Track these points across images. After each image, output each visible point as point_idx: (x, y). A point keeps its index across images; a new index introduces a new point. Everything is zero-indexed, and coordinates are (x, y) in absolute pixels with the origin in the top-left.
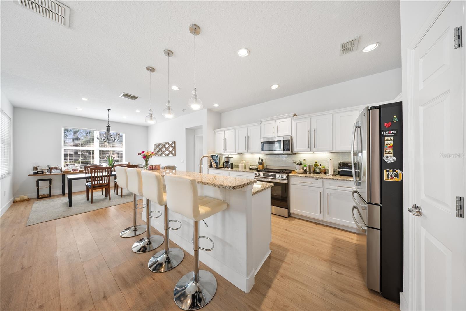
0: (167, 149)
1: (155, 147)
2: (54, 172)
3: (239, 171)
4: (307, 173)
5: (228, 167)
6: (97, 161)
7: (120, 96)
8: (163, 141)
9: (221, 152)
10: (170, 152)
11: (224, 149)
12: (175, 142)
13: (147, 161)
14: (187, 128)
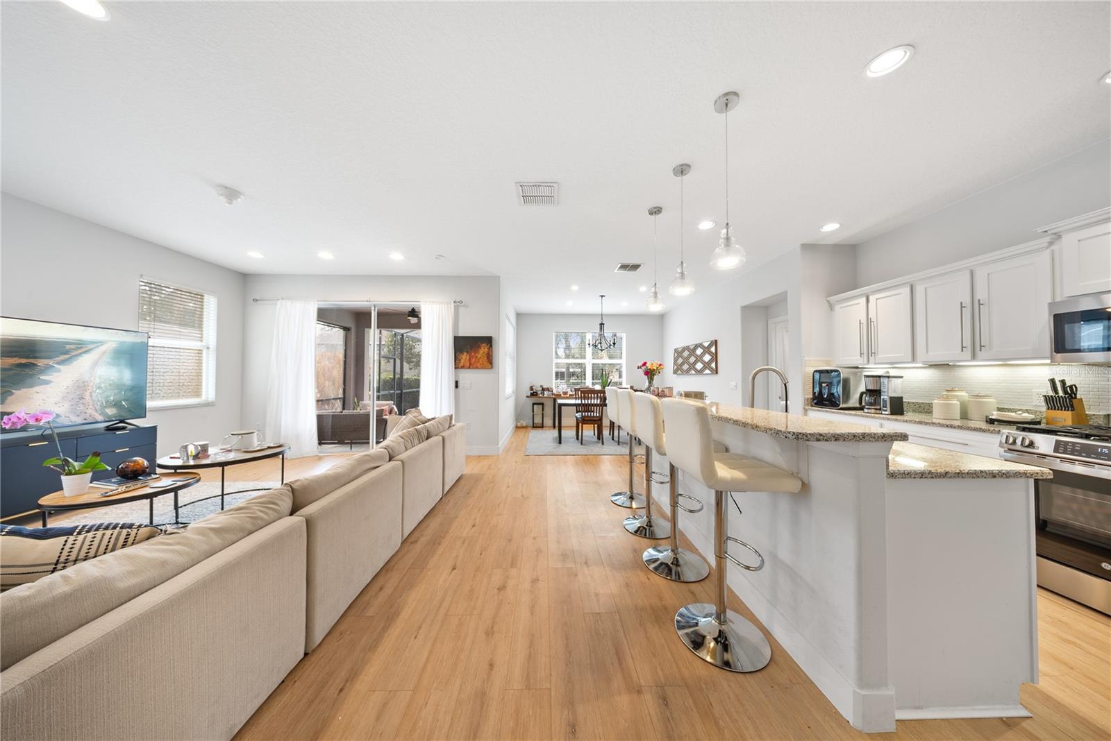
0: (699, 359)
1: (676, 355)
2: (546, 393)
3: (934, 424)
5: (878, 407)
6: (589, 383)
7: (616, 271)
8: (691, 343)
9: (857, 360)
10: (707, 365)
11: (865, 352)
12: (716, 341)
13: (651, 380)
14: (743, 305)
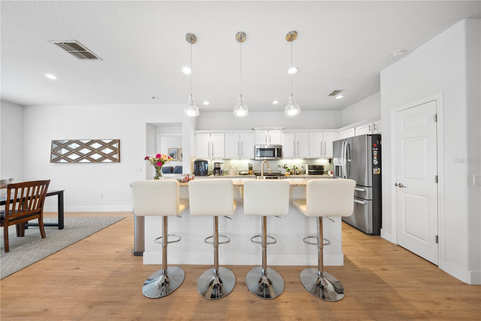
0: (97, 151)
1: (56, 146)
4: (292, 174)
5: (219, 174)
9: (207, 157)
10: (107, 156)
11: (210, 154)
12: (119, 140)
